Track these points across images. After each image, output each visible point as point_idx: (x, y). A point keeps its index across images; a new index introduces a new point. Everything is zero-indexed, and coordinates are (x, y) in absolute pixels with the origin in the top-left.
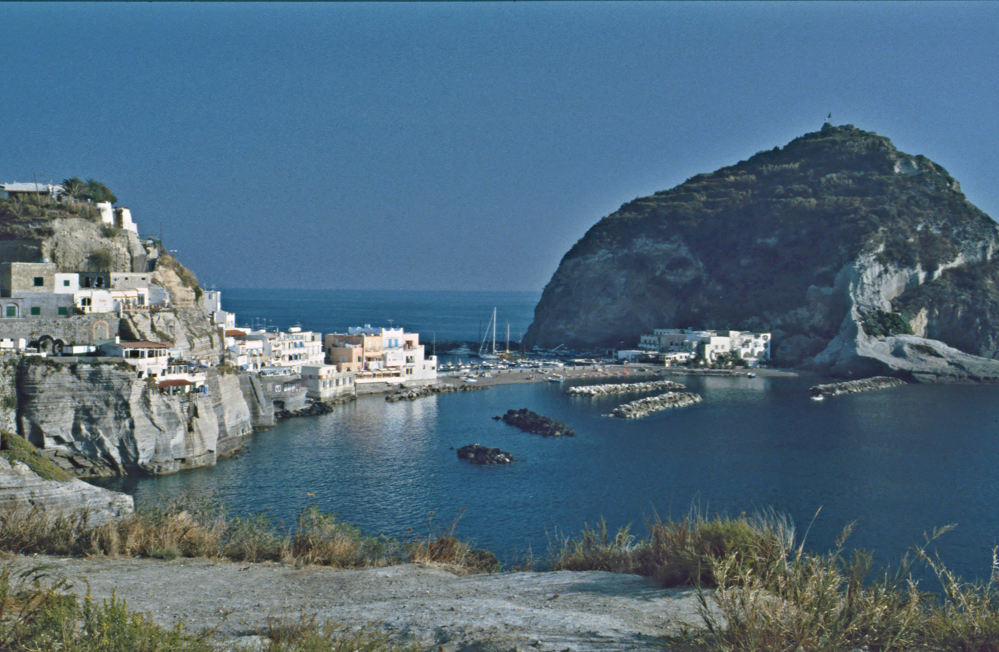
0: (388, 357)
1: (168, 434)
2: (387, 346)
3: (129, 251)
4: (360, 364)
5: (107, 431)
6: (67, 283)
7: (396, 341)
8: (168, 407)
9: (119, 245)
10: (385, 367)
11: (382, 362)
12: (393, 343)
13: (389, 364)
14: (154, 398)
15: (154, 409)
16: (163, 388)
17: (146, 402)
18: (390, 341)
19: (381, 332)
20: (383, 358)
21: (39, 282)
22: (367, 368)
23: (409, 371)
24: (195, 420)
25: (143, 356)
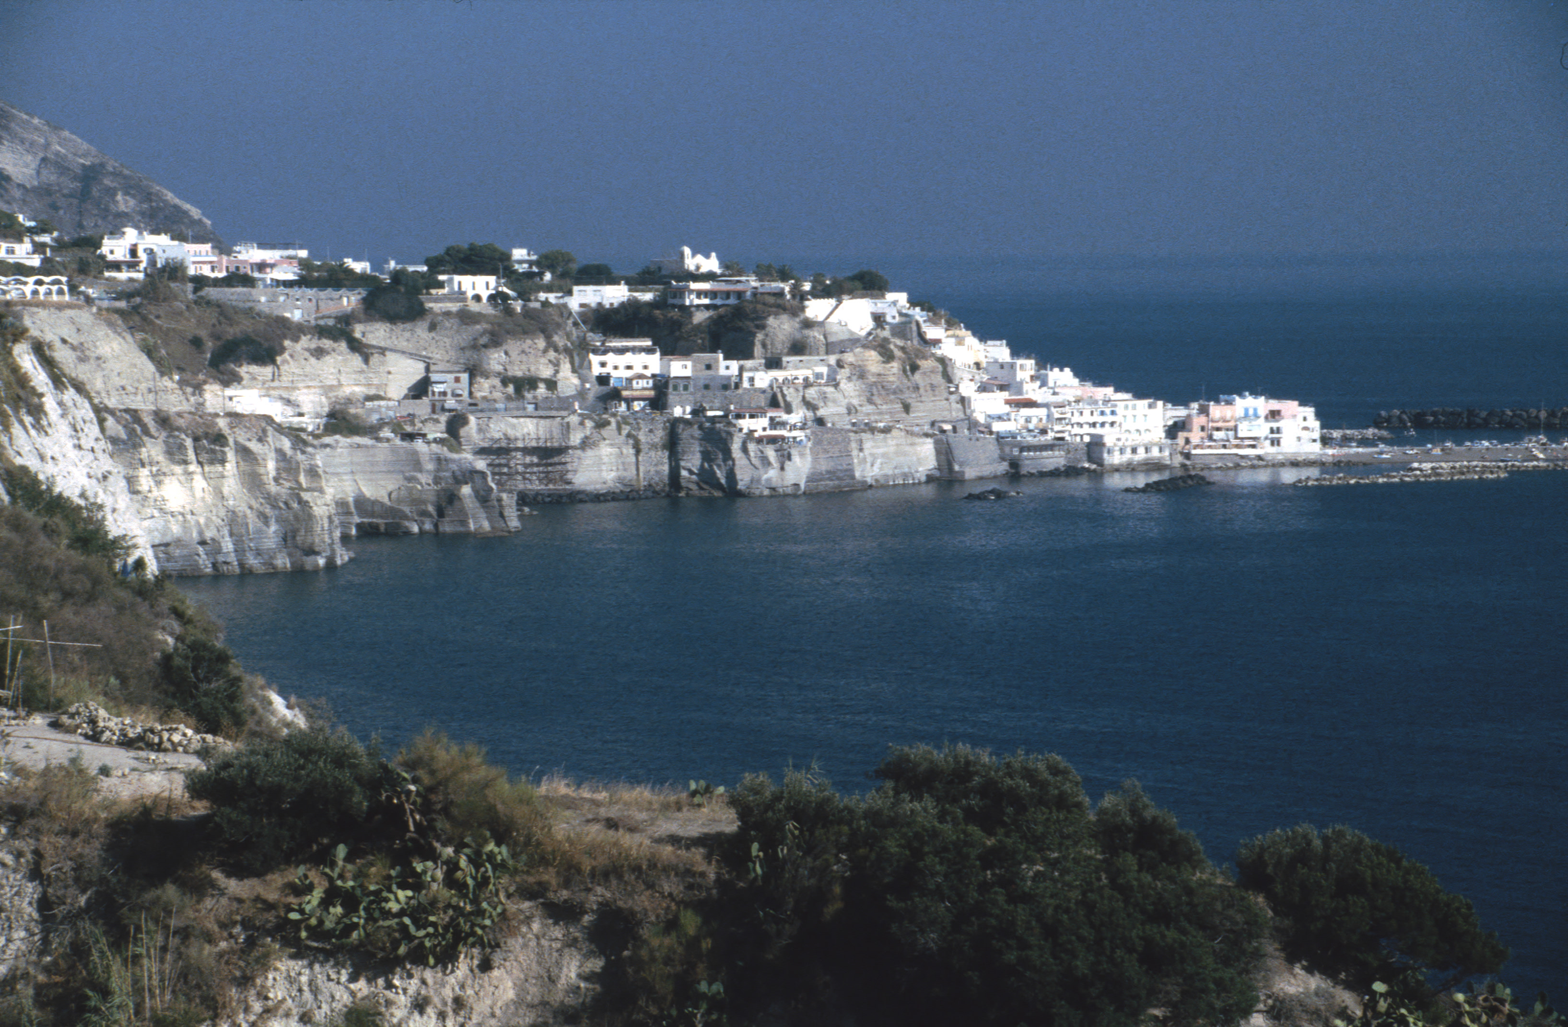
0: (1240, 427)
1: (762, 471)
2: (1242, 415)
3: (825, 338)
4: (1203, 434)
5: (719, 466)
6: (727, 368)
7: (1255, 410)
8: (762, 452)
9: (816, 334)
10: (1236, 438)
11: (1231, 433)
12: (1251, 412)
13: (1240, 435)
14: (752, 447)
15: (752, 454)
16: (759, 441)
17: (745, 450)
18: (1246, 410)
19: (1234, 400)
20: (1235, 429)
21: (708, 367)
22: (1210, 438)
23: (1275, 442)
24: (787, 463)
25: (744, 417)
